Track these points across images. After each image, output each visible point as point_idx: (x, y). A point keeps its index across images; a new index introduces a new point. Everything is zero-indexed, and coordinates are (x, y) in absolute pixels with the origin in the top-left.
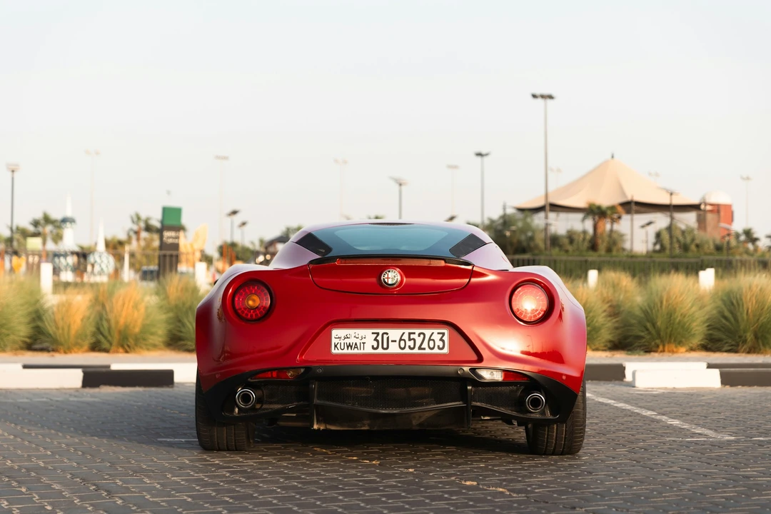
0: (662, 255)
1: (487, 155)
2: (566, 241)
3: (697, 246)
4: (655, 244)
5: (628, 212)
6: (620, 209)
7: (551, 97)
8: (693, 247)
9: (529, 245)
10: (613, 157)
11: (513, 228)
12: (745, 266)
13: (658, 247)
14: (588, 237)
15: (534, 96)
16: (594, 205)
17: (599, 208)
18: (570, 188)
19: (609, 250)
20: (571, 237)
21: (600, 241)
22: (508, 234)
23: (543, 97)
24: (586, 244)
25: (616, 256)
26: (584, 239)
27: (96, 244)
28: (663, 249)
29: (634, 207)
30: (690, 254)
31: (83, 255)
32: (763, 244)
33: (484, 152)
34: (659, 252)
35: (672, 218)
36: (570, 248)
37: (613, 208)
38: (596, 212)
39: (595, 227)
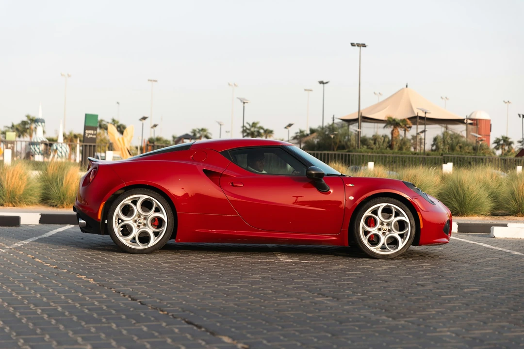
0: (436, 152)
1: (327, 83)
2: (372, 142)
3: (460, 147)
4: (433, 145)
5: (414, 124)
6: (409, 122)
7: (364, 45)
8: (457, 148)
9: (346, 144)
10: (407, 86)
11: (335, 133)
12: (492, 162)
13: (434, 148)
14: (387, 140)
15: (353, 45)
16: (391, 118)
17: (394, 120)
18: (377, 107)
19: (401, 149)
20: (375, 139)
21: (395, 143)
22: (332, 136)
23: (358, 45)
24: (385, 145)
25: (405, 153)
26: (384, 141)
27: (58, 137)
28: (438, 148)
29: (419, 120)
30: (455, 152)
31: (50, 144)
32: (516, 147)
33: (325, 81)
34: (435, 150)
35: (447, 128)
36: (374, 147)
37: (404, 121)
38: (392, 123)
39: (392, 133)
